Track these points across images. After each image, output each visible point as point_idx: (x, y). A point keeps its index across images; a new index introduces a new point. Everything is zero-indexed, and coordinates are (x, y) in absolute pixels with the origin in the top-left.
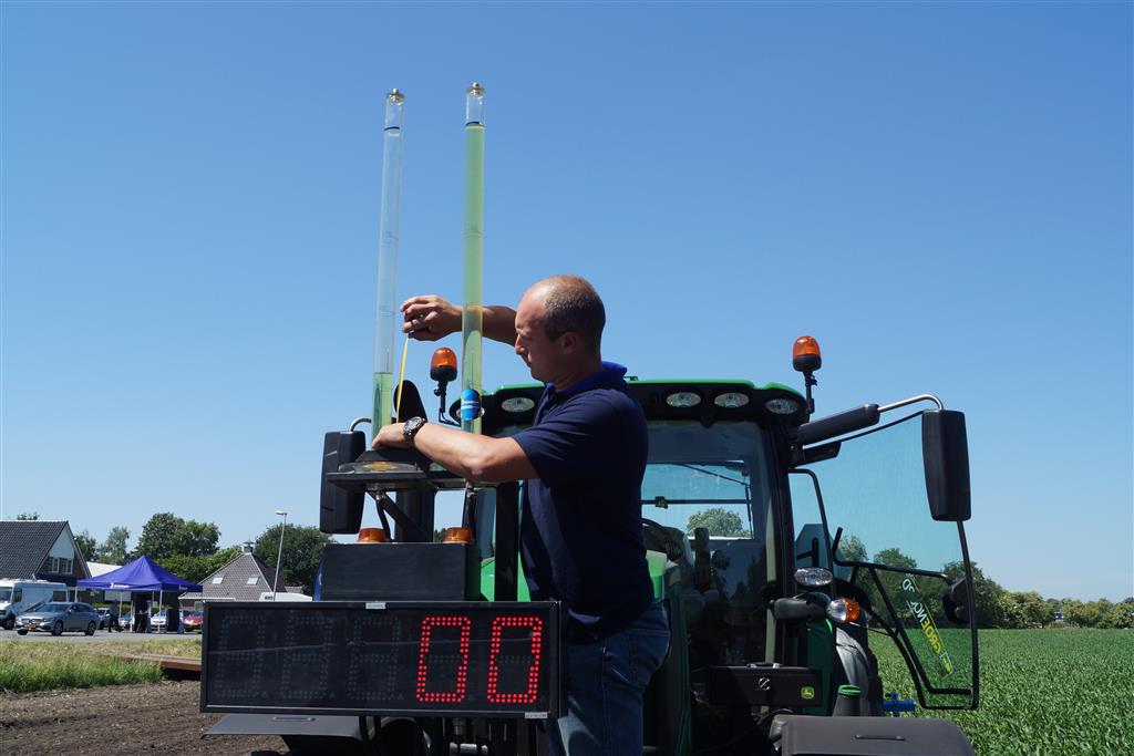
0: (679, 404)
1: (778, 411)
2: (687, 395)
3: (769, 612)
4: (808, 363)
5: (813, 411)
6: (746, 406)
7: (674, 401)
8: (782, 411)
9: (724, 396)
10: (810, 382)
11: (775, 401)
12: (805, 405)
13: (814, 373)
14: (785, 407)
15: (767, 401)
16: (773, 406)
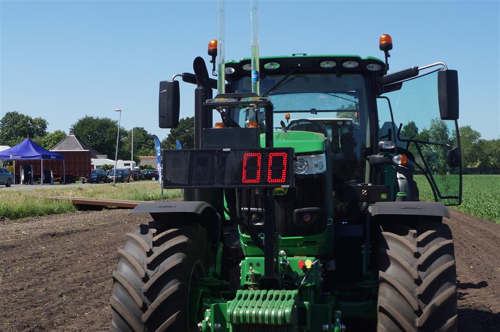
0: (326, 66)
1: (372, 69)
2: (330, 62)
3: (367, 162)
4: (386, 47)
5: (388, 69)
6: (357, 67)
7: (324, 65)
8: (374, 69)
9: (347, 63)
10: (387, 56)
11: (371, 65)
12: (385, 67)
13: (389, 51)
14: (375, 68)
15: (367, 65)
16: (369, 67)
